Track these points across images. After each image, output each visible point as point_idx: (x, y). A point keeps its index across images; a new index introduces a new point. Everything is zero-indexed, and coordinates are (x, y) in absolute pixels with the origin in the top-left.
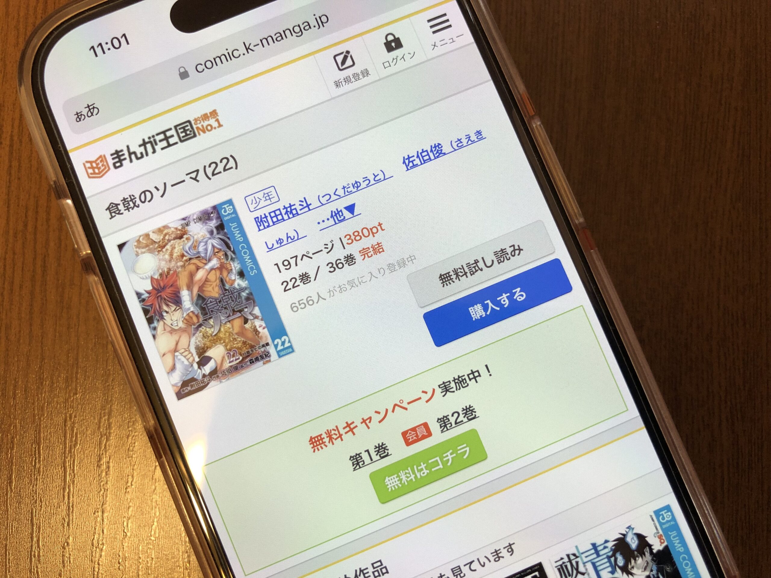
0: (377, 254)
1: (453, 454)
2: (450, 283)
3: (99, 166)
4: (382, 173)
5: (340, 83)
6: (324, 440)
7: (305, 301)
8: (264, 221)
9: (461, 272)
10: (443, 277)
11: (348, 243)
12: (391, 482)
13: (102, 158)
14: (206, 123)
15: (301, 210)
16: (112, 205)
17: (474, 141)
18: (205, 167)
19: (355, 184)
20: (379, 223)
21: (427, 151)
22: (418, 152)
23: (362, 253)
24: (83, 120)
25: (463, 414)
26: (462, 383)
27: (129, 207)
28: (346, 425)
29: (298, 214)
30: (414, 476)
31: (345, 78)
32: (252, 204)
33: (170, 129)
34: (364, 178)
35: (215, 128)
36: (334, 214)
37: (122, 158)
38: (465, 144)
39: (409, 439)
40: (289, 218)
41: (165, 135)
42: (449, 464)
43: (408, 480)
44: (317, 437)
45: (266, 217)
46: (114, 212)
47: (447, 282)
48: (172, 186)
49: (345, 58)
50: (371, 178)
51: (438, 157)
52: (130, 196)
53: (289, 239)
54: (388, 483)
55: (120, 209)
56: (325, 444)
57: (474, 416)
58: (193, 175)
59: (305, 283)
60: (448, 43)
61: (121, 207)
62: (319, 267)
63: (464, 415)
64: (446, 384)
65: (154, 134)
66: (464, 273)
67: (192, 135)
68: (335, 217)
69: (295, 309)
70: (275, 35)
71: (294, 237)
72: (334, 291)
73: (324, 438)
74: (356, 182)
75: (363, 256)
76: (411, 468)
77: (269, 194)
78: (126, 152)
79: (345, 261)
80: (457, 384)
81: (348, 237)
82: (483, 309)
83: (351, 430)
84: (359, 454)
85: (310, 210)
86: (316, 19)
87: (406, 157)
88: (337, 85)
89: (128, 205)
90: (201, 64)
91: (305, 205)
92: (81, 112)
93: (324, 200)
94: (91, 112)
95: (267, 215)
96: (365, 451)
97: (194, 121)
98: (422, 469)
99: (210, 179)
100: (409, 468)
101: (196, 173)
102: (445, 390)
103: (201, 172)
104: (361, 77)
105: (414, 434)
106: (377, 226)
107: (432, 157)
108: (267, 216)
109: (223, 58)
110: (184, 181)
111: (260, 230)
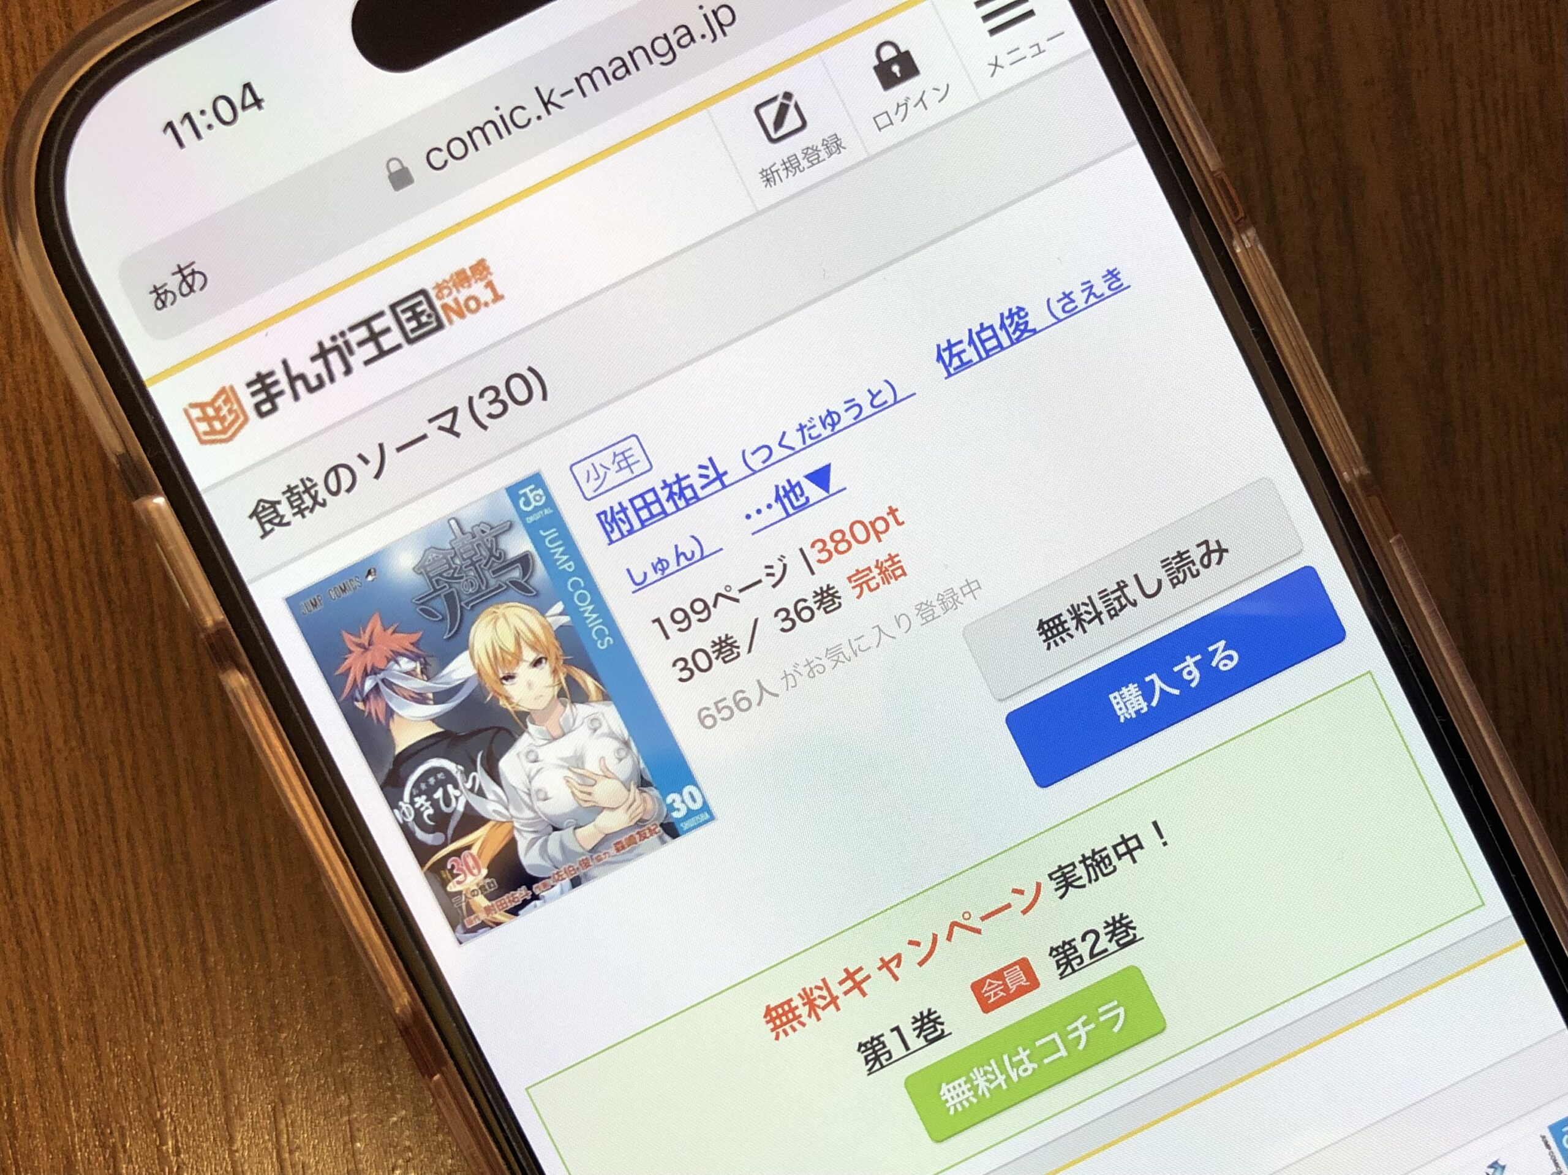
0: (889, 583)
1: (1090, 1023)
2: (1063, 641)
3: (222, 414)
4: (891, 391)
5: (775, 174)
6: (797, 1012)
7: (730, 702)
8: (620, 519)
9: (1087, 612)
10: (1046, 627)
11: (820, 561)
12: (954, 1094)
13: (227, 394)
14: (463, 295)
15: (703, 487)
16: (262, 504)
17: (1103, 295)
18: (471, 399)
19: (826, 418)
20: (890, 508)
21: (991, 327)
22: (970, 331)
23: (855, 581)
24: (172, 304)
25: (1107, 934)
26: (1102, 865)
27: (303, 507)
28: (844, 975)
29: (697, 499)
30: (1004, 1077)
31: (786, 160)
32: (588, 481)
33: (381, 314)
34: (846, 402)
35: (486, 304)
36: (782, 493)
37: (274, 390)
38: (1082, 305)
39: (989, 997)
40: (678, 509)
41: (370, 329)
42: (1081, 1047)
43: (992, 1086)
44: (781, 1005)
45: (623, 510)
46: (270, 521)
47: (1057, 639)
48: (399, 449)
49: (783, 111)
50: (864, 400)
51: (1018, 340)
52: (302, 480)
53: (682, 558)
54: (948, 1096)
55: (281, 513)
56: (801, 1019)
57: (1131, 937)
58: (446, 421)
59: (727, 659)
60: (1029, 56)
61: (284, 508)
62: (756, 621)
63: (1110, 935)
64: (1066, 870)
65: (345, 328)
66: (1094, 614)
67: (435, 324)
68: (786, 501)
69: (709, 722)
70: (610, 63)
71: (693, 553)
72: (792, 672)
73: (797, 1008)
74: (829, 413)
75: (858, 589)
76: (997, 1063)
77: (627, 454)
78: (281, 375)
79: (816, 602)
80: (1091, 869)
81: (819, 545)
82: (1142, 695)
83: (857, 985)
84: (878, 1038)
85: (724, 486)
86: (705, 16)
87: (944, 345)
88: (768, 180)
89: (299, 502)
90: (440, 150)
91: (712, 475)
92: (165, 285)
93: (756, 462)
94: (187, 283)
95: (627, 504)
96: (892, 1030)
97: (436, 291)
98: (1021, 1062)
99: (485, 427)
100: (992, 1062)
101: (451, 415)
102: (1064, 883)
103: (464, 413)
104: (823, 154)
105: (999, 985)
106: (885, 516)
107: (1006, 342)
108: (627, 509)
109: (489, 128)
110: (424, 437)
111: (611, 542)
